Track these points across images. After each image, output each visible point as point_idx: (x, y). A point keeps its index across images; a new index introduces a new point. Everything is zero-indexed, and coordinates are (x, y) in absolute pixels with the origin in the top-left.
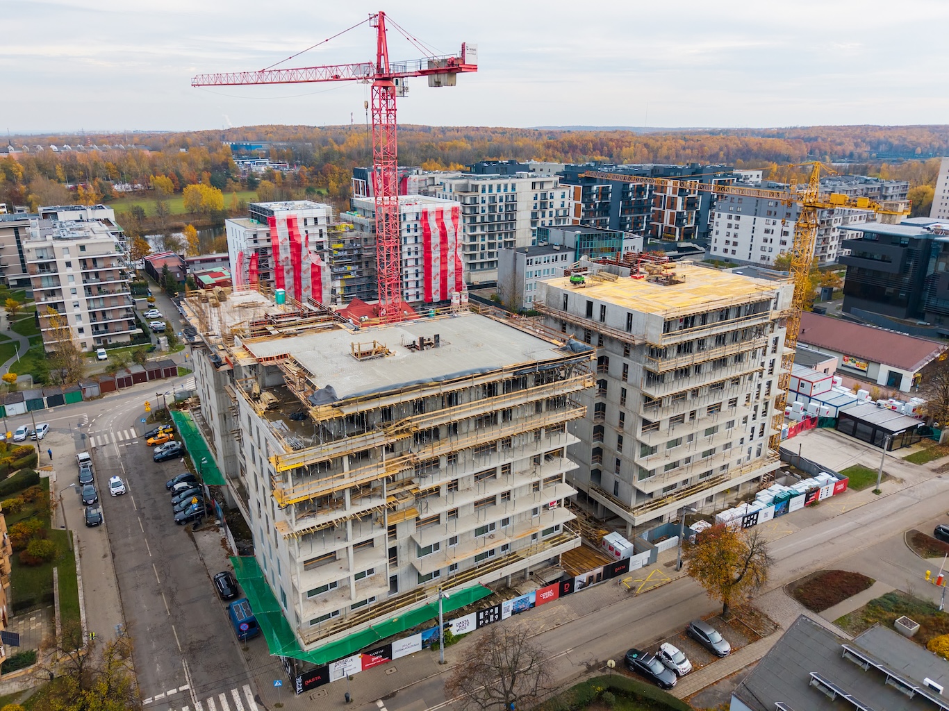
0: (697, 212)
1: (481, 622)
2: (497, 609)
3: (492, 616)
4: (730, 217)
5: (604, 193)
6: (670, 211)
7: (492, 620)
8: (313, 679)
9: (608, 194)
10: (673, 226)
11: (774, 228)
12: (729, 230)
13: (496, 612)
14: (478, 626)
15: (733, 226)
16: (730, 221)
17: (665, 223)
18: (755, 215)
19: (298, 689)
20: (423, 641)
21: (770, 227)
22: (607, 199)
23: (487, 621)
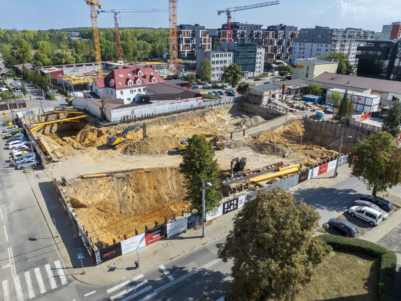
0: (283, 47)
1: (226, 210)
2: (235, 201)
3: (232, 206)
4: (300, 45)
5: (242, 35)
6: (271, 46)
7: (232, 208)
8: (109, 253)
9: (244, 35)
10: (272, 53)
11: (322, 48)
12: (300, 51)
13: (235, 203)
14: (224, 213)
15: (302, 49)
16: (300, 47)
17: (268, 52)
18: (312, 43)
19: (97, 261)
20: (188, 223)
21: (320, 48)
22: (244, 37)
23: (229, 210)
